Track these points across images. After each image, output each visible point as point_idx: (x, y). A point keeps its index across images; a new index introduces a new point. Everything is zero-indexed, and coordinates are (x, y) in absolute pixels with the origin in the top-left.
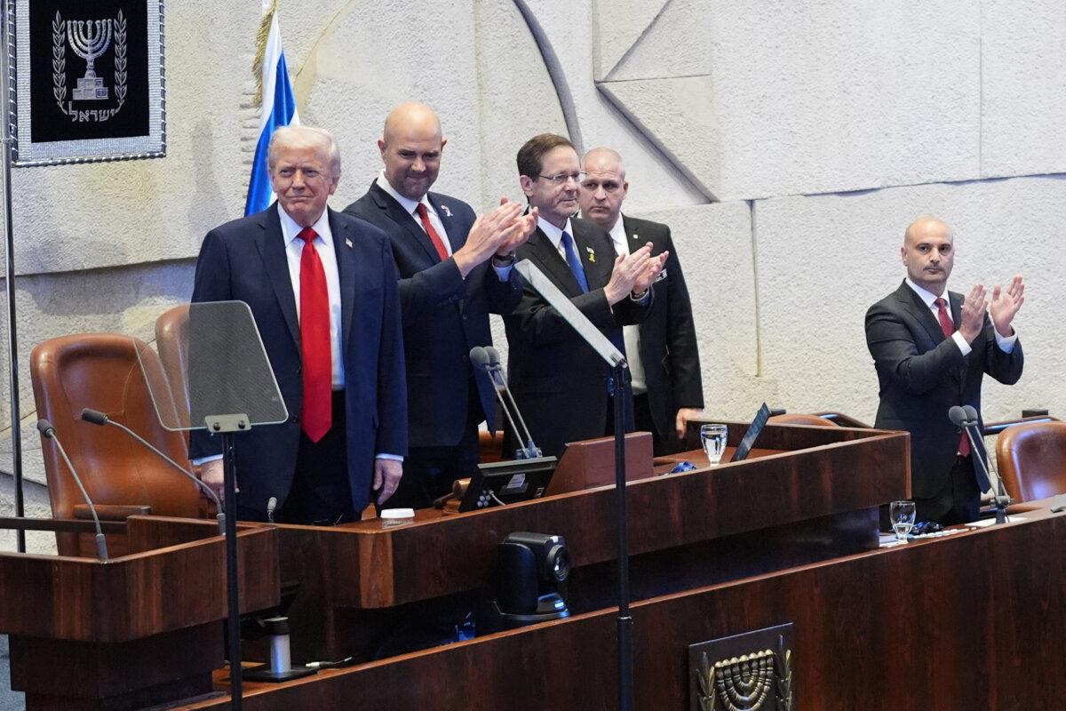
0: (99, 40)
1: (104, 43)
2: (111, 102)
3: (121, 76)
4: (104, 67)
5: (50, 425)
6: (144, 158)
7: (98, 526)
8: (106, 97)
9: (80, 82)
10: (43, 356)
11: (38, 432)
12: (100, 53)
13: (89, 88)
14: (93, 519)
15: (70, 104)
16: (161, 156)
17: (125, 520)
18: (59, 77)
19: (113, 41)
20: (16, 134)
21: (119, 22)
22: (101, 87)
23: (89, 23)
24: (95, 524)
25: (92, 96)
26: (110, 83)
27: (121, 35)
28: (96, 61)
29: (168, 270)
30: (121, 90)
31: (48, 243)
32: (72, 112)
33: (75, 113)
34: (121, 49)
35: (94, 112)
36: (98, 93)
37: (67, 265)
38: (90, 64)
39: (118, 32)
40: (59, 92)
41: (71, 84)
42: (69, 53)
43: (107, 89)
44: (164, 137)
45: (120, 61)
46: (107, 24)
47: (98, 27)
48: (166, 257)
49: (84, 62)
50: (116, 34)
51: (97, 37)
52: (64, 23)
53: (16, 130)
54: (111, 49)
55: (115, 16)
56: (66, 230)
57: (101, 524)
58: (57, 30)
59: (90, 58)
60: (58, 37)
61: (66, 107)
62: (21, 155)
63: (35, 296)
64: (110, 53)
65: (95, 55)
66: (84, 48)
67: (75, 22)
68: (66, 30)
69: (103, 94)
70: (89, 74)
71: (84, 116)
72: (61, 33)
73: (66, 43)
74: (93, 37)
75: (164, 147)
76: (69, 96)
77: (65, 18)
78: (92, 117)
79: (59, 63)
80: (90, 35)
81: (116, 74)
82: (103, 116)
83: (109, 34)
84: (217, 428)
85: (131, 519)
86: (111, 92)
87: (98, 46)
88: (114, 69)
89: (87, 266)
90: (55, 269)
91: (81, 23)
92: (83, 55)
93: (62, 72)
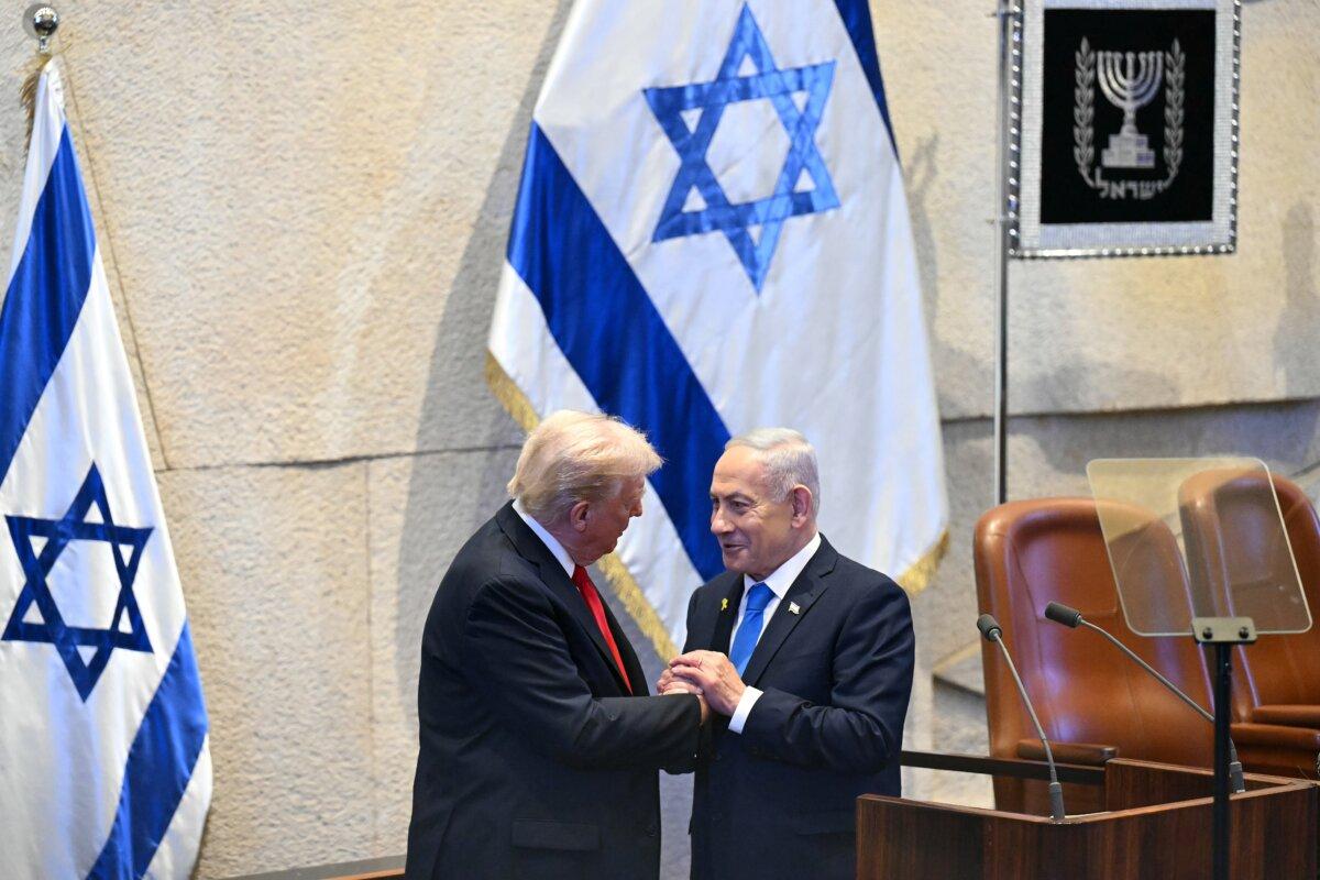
0: (1144, 81)
1: (1150, 86)
2: (1159, 171)
3: (1174, 134)
4: (1150, 121)
5: (996, 624)
6: (1204, 253)
7: (1053, 770)
8: (1150, 164)
9: (1114, 140)
10: (993, 526)
11: (978, 631)
12: (1145, 100)
13: (1127, 149)
14: (1046, 759)
15: (1098, 172)
16: (1228, 252)
17: (1102, 764)
18: (1084, 133)
19: (1164, 84)
20: (1017, 211)
21: (1173, 56)
22: (1144, 150)
23: (1130, 57)
24: (1048, 768)
25: (1130, 162)
26: (1157, 143)
27: (1176, 76)
28: (1140, 112)
29: (1240, 418)
30: (1174, 155)
31: (1065, 369)
32: (1100, 183)
33: (1105, 184)
34: (1175, 95)
35: (1133, 185)
36: (1140, 158)
37: (1091, 403)
38: (1130, 116)
39: (1172, 70)
40: (1083, 153)
41: (1100, 143)
42: (1099, 98)
43: (1152, 153)
44: (1234, 225)
45: (1174, 113)
46: (1155, 59)
47: (1143, 63)
48: (1238, 397)
49: (1120, 112)
50: (1169, 74)
51: (1141, 77)
52: (1092, 56)
53: (1018, 206)
54: (1161, 95)
55: (1167, 48)
56: (1092, 353)
57: (1057, 768)
58: (1083, 64)
59: (1129, 107)
60: (1083, 75)
61: (1092, 175)
62: (1025, 242)
63: (1044, 446)
64: (1160, 101)
65: (1138, 103)
66: (1122, 92)
67: (1109, 54)
68: (1095, 66)
69: (1148, 158)
70: (1128, 130)
71: (1118, 190)
72: (1089, 69)
73: (1095, 84)
74: (1136, 76)
75: (1233, 240)
76: (1097, 161)
77: (1094, 47)
78: (1129, 192)
79: (1084, 112)
80: (1130, 72)
81: (1167, 131)
82: (1145, 191)
83: (1159, 74)
84: (1208, 635)
85: (1111, 764)
86: (1159, 158)
87: (1142, 90)
88: (1163, 123)
89: (1121, 405)
90: (1072, 407)
91: (1118, 56)
92: (1117, 102)
93: (1088, 125)
